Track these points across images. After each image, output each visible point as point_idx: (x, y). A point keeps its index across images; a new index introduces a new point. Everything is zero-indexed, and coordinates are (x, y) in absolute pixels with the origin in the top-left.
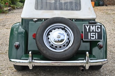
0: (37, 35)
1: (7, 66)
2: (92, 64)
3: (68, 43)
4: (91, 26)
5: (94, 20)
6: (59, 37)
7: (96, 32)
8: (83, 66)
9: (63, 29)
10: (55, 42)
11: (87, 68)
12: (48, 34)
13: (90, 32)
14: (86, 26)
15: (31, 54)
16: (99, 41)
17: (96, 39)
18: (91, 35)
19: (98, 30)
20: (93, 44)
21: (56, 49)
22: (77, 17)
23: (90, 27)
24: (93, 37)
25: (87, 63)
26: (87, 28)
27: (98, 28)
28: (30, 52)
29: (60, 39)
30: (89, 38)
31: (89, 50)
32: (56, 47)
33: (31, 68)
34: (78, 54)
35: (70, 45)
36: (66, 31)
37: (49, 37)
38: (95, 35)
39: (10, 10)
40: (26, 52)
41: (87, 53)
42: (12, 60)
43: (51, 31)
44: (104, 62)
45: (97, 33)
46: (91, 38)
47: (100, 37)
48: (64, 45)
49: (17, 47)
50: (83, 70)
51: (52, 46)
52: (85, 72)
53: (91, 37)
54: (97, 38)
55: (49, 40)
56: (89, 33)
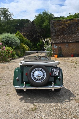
0: (28, 74)
1: (12, 90)
2: (55, 88)
3: (43, 78)
5: (56, 66)
6: (39, 74)
7: (57, 72)
8: (51, 89)
9: (41, 71)
10: (37, 77)
11: (53, 90)
12: (33, 73)
13: (54, 72)
16: (59, 77)
20: (56, 78)
21: (37, 81)
23: (54, 70)
24: (56, 74)
25: (53, 88)
26: (53, 70)
27: (58, 70)
28: (25, 83)
29: (39, 76)
32: (37, 80)
33: (25, 91)
34: (48, 83)
35: (44, 79)
36: (42, 72)
37: (34, 74)
38: (57, 73)
39: (11, 60)
40: (23, 82)
41: (53, 82)
42: (15, 87)
43: (35, 72)
44: (61, 87)
47: (59, 74)
48: (41, 79)
49: (18, 80)
50: (51, 91)
51: (35, 79)
53: (54, 74)
55: (34, 76)
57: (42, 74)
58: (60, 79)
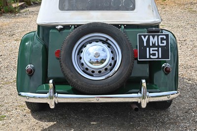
0: (62, 53)
1: (16, 104)
2: (152, 100)
3: (113, 66)
4: (151, 37)
7: (158, 46)
8: (136, 103)
9: (104, 42)
10: (92, 63)
11: (144, 105)
12: (80, 51)
13: (150, 47)
14: (143, 37)
15: (52, 84)
16: (165, 62)
17: (158, 58)
18: (151, 52)
19: (162, 43)
20: (155, 66)
21: (92, 76)
22: (129, 22)
23: (148, 39)
24: (154, 55)
25: (144, 98)
26: (145, 40)
27: (162, 39)
28: (51, 81)
29: (99, 59)
30: (148, 57)
31: (148, 76)
32: (93, 72)
34: (129, 84)
36: (109, 46)
37: (82, 55)
38: (158, 51)
40: (46, 81)
41: (144, 81)
42: (22, 94)
43: (84, 46)
45: (160, 49)
46: (152, 57)
47: (165, 54)
48: (106, 69)
49: (31, 73)
50: (136, 109)
51: (86, 71)
52: (143, 113)
53: (150, 54)
54: (160, 57)
55: (82, 61)
56: (148, 49)
57: (108, 55)
58: (167, 71)
